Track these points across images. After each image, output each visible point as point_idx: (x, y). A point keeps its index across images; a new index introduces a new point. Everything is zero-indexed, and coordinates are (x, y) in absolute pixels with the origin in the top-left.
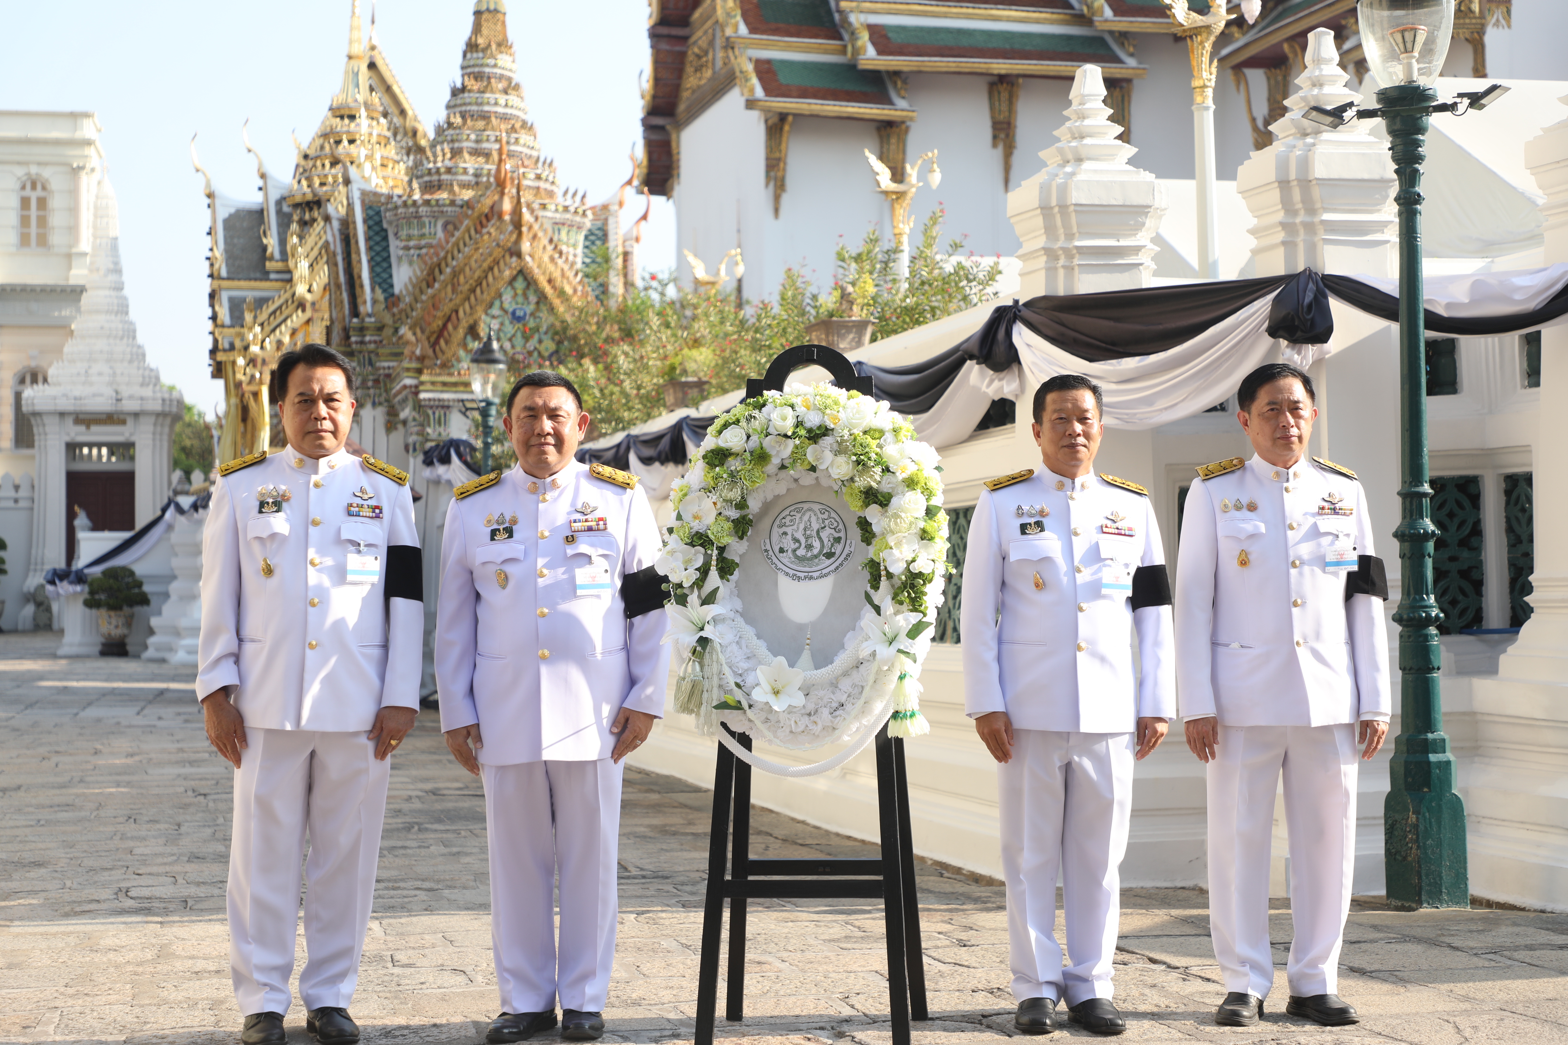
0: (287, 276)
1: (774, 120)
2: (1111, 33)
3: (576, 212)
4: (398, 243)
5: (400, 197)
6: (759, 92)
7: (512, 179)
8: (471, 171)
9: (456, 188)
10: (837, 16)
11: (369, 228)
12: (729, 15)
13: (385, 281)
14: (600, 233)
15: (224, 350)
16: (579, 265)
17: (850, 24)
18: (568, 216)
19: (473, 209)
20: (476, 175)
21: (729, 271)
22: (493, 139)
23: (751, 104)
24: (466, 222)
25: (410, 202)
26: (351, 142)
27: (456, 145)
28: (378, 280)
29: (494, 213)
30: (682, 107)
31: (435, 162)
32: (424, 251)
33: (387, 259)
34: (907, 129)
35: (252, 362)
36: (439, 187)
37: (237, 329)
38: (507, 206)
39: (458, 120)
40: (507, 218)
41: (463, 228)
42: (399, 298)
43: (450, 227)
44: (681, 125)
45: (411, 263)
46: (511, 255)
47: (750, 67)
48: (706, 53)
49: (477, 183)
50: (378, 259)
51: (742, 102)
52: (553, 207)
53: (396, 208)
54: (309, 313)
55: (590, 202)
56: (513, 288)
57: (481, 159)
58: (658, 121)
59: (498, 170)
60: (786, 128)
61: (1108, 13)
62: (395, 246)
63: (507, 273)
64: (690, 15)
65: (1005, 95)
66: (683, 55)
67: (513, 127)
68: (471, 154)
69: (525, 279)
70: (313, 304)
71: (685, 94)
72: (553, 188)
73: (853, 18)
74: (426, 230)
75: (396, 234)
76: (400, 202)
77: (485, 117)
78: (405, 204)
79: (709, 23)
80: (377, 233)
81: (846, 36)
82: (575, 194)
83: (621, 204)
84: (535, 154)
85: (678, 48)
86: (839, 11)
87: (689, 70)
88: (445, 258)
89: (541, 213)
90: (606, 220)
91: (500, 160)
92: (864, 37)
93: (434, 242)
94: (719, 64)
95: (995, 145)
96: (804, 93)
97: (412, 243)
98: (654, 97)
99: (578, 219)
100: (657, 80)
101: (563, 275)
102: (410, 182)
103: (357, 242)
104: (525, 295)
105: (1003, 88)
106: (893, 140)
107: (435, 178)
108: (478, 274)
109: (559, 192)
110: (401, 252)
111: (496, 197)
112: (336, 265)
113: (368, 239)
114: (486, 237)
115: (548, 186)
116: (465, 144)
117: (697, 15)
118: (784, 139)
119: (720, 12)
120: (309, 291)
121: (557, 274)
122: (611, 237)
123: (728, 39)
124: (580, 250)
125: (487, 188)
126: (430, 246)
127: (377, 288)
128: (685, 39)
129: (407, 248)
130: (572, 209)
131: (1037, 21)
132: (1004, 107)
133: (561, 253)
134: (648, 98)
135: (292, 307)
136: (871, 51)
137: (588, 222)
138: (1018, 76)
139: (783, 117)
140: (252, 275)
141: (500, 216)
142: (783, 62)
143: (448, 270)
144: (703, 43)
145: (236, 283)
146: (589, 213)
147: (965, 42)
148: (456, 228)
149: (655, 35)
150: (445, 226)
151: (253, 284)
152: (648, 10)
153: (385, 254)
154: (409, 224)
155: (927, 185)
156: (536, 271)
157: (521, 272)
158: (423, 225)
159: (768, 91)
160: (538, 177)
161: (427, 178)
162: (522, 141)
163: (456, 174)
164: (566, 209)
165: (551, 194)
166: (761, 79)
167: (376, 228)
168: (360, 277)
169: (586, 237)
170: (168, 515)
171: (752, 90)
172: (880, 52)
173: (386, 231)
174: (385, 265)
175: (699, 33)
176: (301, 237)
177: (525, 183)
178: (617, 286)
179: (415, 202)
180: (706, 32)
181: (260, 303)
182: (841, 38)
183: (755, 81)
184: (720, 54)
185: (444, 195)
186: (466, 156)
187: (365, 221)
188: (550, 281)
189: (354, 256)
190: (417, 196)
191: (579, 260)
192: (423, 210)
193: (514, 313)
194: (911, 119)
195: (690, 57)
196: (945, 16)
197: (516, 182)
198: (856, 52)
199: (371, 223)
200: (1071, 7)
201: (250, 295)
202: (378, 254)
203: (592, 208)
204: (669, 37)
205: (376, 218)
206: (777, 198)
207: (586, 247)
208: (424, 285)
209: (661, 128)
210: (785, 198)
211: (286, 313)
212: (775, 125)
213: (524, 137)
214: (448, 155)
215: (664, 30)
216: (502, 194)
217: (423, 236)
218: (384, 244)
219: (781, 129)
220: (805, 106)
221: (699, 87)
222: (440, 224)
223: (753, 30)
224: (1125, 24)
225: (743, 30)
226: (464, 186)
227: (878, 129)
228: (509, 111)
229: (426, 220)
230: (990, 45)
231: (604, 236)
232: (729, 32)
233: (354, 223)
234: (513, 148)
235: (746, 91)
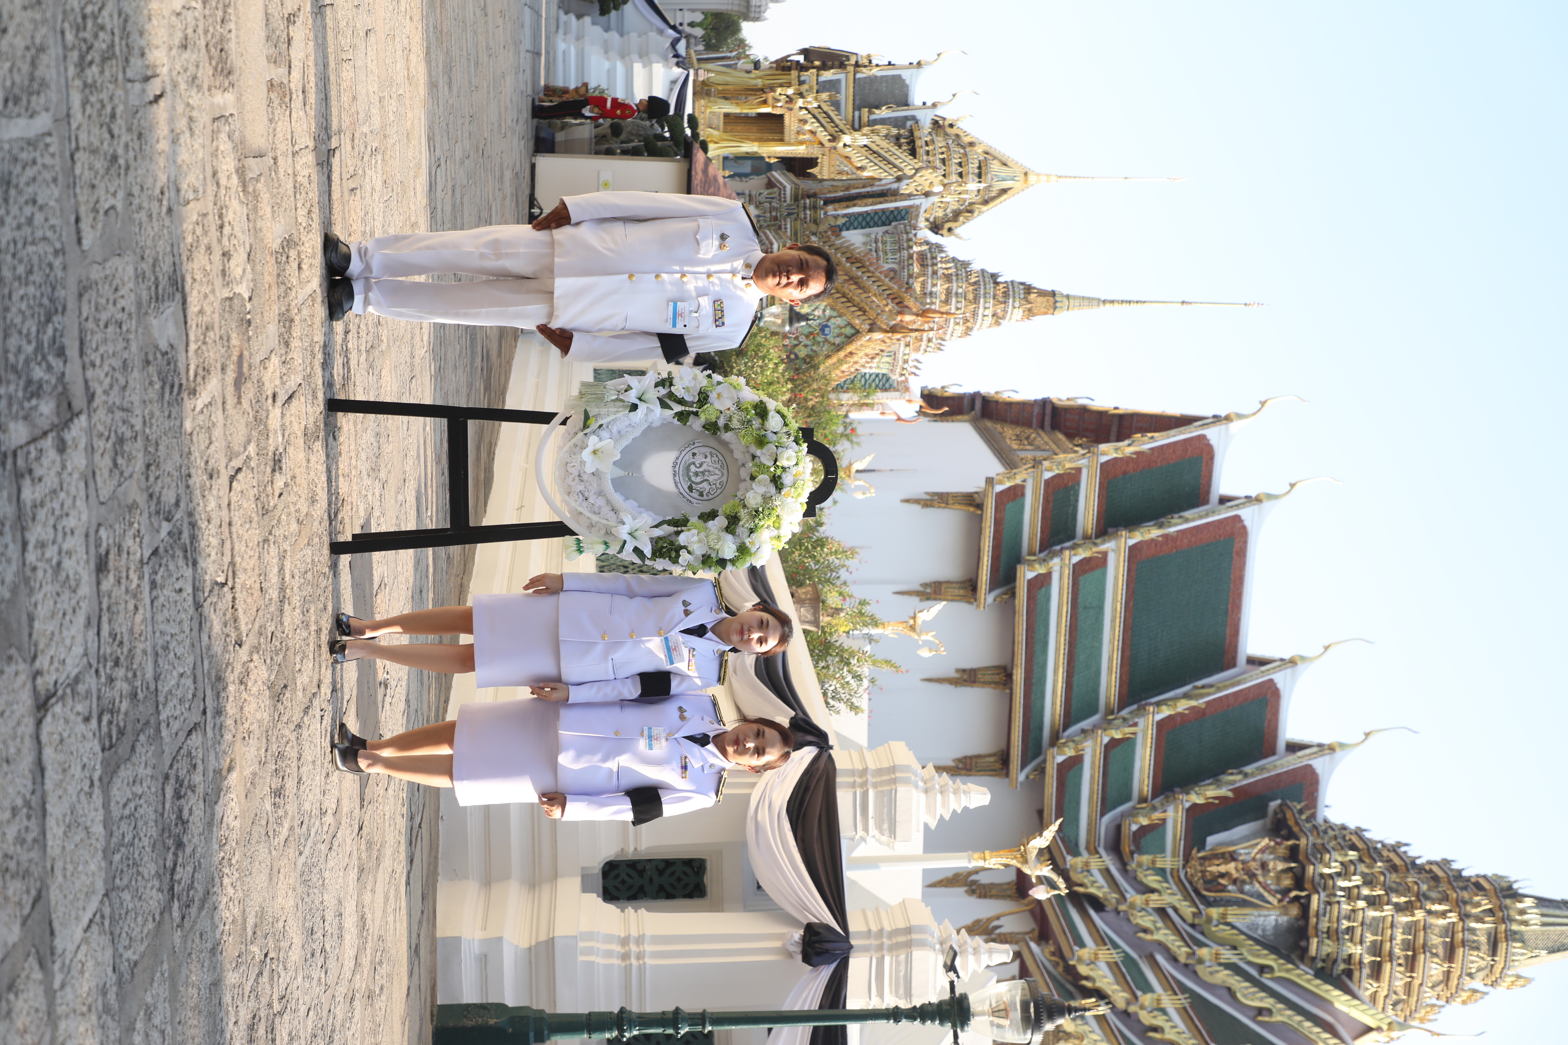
0: (857, 126)
1: (978, 501)
2: (1044, 761)
3: (903, 369)
4: (881, 234)
5: (915, 235)
6: (999, 488)
7: (928, 322)
8: (934, 289)
9: (921, 279)
10: (1058, 548)
11: (892, 212)
12: (1059, 464)
13: (852, 224)
14: (887, 386)
15: (799, 77)
16: (864, 371)
17: (1052, 558)
18: (901, 363)
19: (906, 292)
20: (931, 293)
21: (858, 488)
22: (959, 305)
23: (990, 481)
24: (896, 287)
25: (911, 243)
26: (961, 175)
27: (954, 278)
28: (852, 219)
29: (902, 307)
30: (989, 424)
31: (941, 262)
32: (874, 254)
33: (868, 225)
34: (970, 603)
35: (790, 100)
36: (922, 265)
37: (815, 88)
38: (908, 318)
39: (973, 280)
40: (899, 318)
41: (891, 284)
42: (838, 235)
43: (892, 274)
44: (976, 423)
45: (865, 244)
46: (871, 325)
47: (1018, 481)
48: (1030, 444)
49: (925, 294)
50: (868, 219)
51: (992, 474)
52: (907, 351)
53: (907, 233)
54: (828, 144)
55: (911, 379)
56: (846, 326)
57: (943, 297)
58: (978, 405)
59: (935, 312)
60: (972, 509)
61: (1060, 759)
62: (878, 231)
63: (857, 322)
64: (1060, 431)
65: (996, 678)
66: (1029, 425)
67: (968, 321)
68: (948, 288)
69: (853, 335)
70: (835, 148)
71: (999, 427)
72: (922, 351)
73: (1056, 561)
74: (890, 256)
75: (887, 232)
76: (911, 236)
77: (976, 300)
78: (910, 240)
79: (1054, 447)
80: (887, 218)
81: (1042, 555)
82: (917, 368)
83: (909, 401)
84: (948, 337)
85: (1034, 421)
86: (1062, 549)
87: (1018, 430)
88: (869, 271)
89: (902, 343)
90: (898, 390)
91: (942, 313)
92: (1042, 570)
93: (881, 262)
94: (1022, 454)
95: (958, 671)
96: (998, 523)
97: (880, 245)
98: (997, 402)
99: (898, 370)
100: (1010, 404)
101: (856, 363)
102: (927, 243)
103: (881, 203)
104: (839, 335)
105: (1002, 677)
106: (962, 592)
107: (930, 262)
108: (857, 299)
109: (918, 355)
110: (873, 236)
111: (914, 310)
112: (864, 187)
113: (883, 211)
114: (884, 302)
115: (923, 347)
116: (955, 285)
117: (1061, 436)
118: (963, 507)
119: (1062, 456)
120: (845, 145)
121: (856, 358)
122: (885, 394)
123: (1040, 463)
124: (874, 371)
125: (921, 303)
126: (878, 259)
127: (846, 219)
128: (1042, 427)
129: (876, 241)
130: (906, 366)
131: (1053, 703)
132: (988, 678)
133: (872, 358)
134: (997, 397)
135: (832, 130)
136: (1030, 575)
137: (895, 377)
138: (1011, 689)
139: (980, 506)
140: (857, 98)
141: (900, 313)
142: (1022, 507)
143: (860, 274)
144: (1039, 442)
145: (851, 85)
146: (903, 378)
147: (1038, 647)
148: (892, 279)
149: (1045, 403)
150: (892, 270)
151: (851, 98)
152: (1064, 398)
153: (872, 224)
154: (894, 243)
155: (921, 647)
156: (859, 343)
157: (858, 332)
158: (894, 253)
159: (1000, 495)
160: (929, 340)
161: (929, 255)
162: (957, 327)
163: (932, 278)
164: (906, 361)
165: (917, 349)
166: (1009, 488)
167: (891, 217)
168: (854, 205)
169: (884, 375)
170: (671, 32)
171: (1001, 482)
172: (1029, 581)
173: (890, 224)
174: (864, 224)
175: (1046, 438)
176: (886, 136)
177: (925, 334)
178: (847, 398)
179: (911, 247)
180: (1047, 443)
181: (836, 105)
182: (1041, 551)
183: (1008, 484)
184: (1029, 455)
185: (916, 269)
186: (946, 286)
187: (897, 208)
188: (851, 353)
189: (870, 200)
190: (916, 249)
191: (867, 370)
192: (905, 253)
193: (827, 326)
194: (978, 606)
195: (1028, 431)
196: (1058, 632)
197: (926, 327)
198: (1030, 563)
199: (896, 213)
200: (1065, 729)
201: (842, 97)
202: (872, 218)
203: (907, 380)
204: (1044, 414)
205: (899, 217)
206: (917, 501)
207: (877, 375)
208: (848, 255)
209: (972, 408)
210: (917, 508)
211: (828, 126)
212: (974, 500)
213: (960, 329)
214: (946, 272)
215: (1048, 411)
216: (917, 315)
217: (886, 253)
218: (880, 223)
219: (970, 505)
220: (988, 524)
221: (1004, 438)
222: (895, 266)
223: (1048, 482)
224: (1051, 772)
225: (1048, 475)
226: (923, 284)
227: (970, 580)
228: (980, 317)
229: (897, 256)
230: (1035, 667)
231: (885, 389)
232: (1046, 464)
233: (896, 201)
234: (952, 321)
235: (1000, 477)
